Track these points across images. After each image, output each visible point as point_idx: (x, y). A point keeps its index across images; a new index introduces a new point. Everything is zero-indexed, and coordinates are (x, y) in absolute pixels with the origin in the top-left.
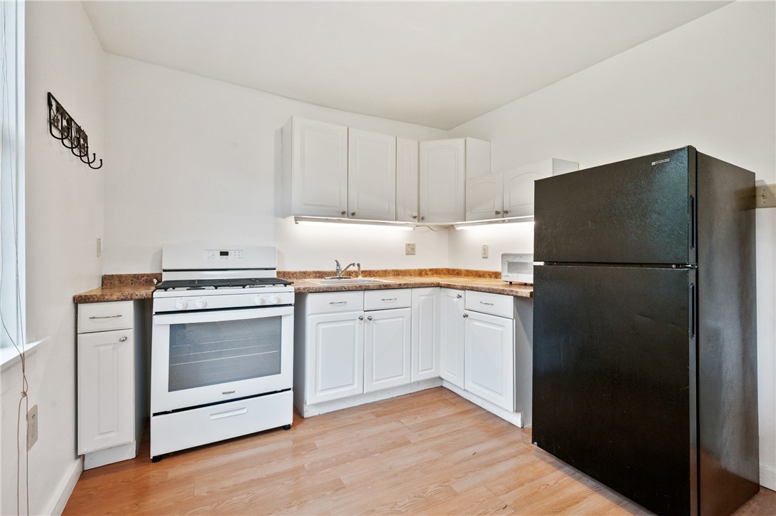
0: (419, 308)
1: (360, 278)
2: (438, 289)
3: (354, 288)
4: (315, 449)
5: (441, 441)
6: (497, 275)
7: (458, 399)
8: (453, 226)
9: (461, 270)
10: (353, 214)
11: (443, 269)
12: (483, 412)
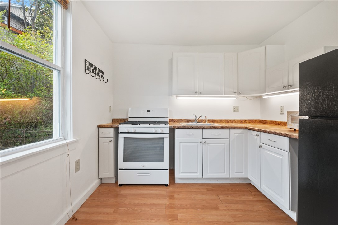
0: (234, 139)
1: (207, 123)
2: (246, 130)
3: (197, 128)
4: (173, 198)
5: (237, 213)
6: (285, 124)
7: (257, 193)
8: (261, 96)
9: (267, 121)
10: (201, 93)
11: (257, 120)
12: (271, 204)
